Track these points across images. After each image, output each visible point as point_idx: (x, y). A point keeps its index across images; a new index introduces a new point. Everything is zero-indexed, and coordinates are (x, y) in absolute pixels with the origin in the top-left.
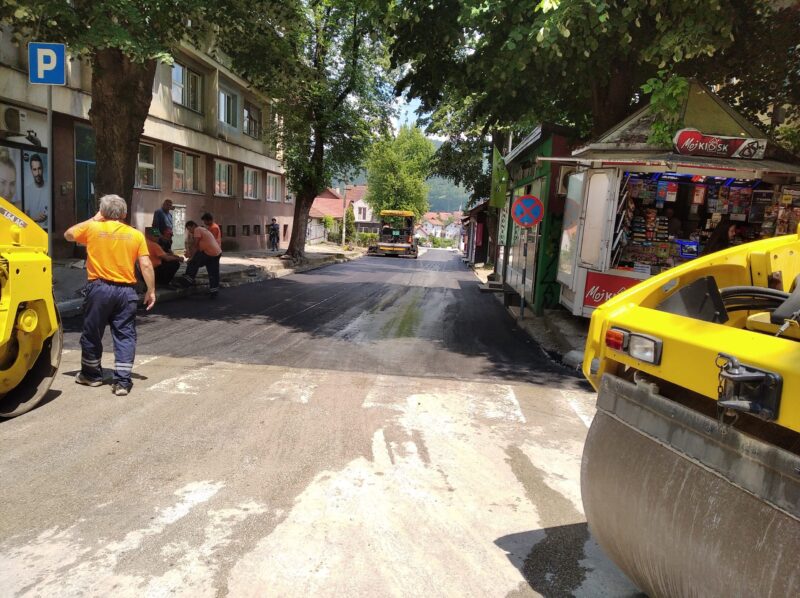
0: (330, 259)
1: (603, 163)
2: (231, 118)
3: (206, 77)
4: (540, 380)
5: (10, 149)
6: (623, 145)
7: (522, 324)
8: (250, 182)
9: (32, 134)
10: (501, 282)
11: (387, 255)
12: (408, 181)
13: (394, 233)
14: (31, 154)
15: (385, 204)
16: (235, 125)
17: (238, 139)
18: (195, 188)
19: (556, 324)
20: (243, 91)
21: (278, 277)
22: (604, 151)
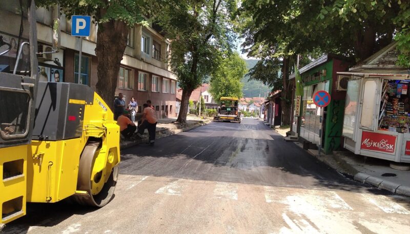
0: (197, 123)
1: (370, 75)
2: (147, 50)
3: (135, 28)
4: (347, 189)
5: (46, 68)
6: (381, 66)
7: (321, 159)
8: (154, 82)
9: (57, 60)
10: (296, 136)
11: (224, 121)
12: (232, 81)
13: (228, 109)
14: (55, 70)
15: (220, 93)
16: (148, 53)
17: (150, 61)
18: (129, 86)
19: (342, 159)
20: (153, 35)
21: (176, 133)
22: (370, 69)
